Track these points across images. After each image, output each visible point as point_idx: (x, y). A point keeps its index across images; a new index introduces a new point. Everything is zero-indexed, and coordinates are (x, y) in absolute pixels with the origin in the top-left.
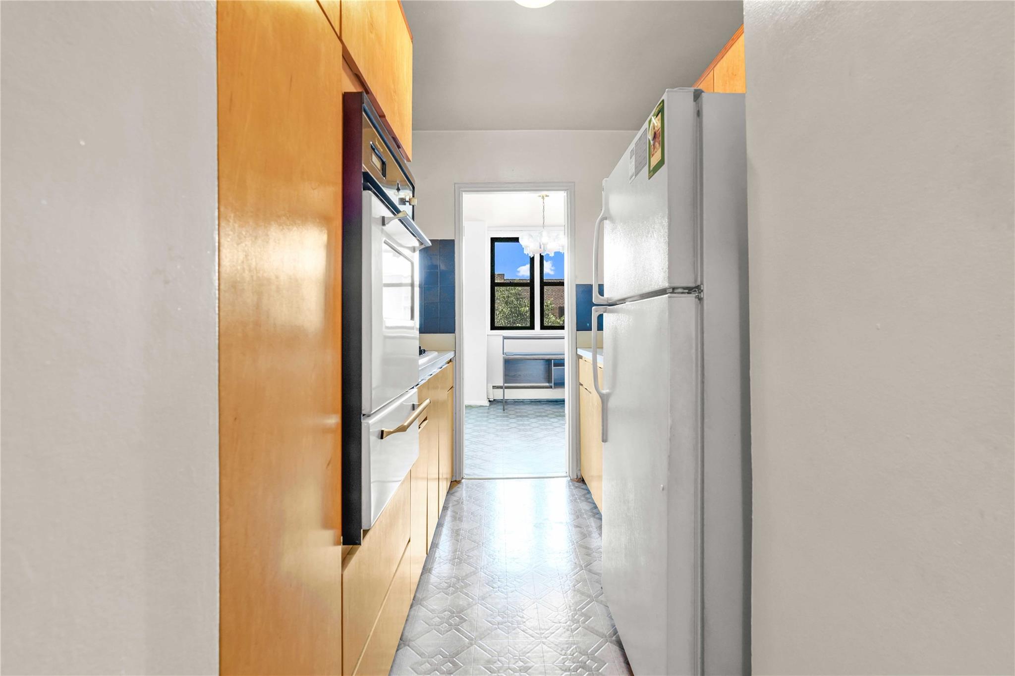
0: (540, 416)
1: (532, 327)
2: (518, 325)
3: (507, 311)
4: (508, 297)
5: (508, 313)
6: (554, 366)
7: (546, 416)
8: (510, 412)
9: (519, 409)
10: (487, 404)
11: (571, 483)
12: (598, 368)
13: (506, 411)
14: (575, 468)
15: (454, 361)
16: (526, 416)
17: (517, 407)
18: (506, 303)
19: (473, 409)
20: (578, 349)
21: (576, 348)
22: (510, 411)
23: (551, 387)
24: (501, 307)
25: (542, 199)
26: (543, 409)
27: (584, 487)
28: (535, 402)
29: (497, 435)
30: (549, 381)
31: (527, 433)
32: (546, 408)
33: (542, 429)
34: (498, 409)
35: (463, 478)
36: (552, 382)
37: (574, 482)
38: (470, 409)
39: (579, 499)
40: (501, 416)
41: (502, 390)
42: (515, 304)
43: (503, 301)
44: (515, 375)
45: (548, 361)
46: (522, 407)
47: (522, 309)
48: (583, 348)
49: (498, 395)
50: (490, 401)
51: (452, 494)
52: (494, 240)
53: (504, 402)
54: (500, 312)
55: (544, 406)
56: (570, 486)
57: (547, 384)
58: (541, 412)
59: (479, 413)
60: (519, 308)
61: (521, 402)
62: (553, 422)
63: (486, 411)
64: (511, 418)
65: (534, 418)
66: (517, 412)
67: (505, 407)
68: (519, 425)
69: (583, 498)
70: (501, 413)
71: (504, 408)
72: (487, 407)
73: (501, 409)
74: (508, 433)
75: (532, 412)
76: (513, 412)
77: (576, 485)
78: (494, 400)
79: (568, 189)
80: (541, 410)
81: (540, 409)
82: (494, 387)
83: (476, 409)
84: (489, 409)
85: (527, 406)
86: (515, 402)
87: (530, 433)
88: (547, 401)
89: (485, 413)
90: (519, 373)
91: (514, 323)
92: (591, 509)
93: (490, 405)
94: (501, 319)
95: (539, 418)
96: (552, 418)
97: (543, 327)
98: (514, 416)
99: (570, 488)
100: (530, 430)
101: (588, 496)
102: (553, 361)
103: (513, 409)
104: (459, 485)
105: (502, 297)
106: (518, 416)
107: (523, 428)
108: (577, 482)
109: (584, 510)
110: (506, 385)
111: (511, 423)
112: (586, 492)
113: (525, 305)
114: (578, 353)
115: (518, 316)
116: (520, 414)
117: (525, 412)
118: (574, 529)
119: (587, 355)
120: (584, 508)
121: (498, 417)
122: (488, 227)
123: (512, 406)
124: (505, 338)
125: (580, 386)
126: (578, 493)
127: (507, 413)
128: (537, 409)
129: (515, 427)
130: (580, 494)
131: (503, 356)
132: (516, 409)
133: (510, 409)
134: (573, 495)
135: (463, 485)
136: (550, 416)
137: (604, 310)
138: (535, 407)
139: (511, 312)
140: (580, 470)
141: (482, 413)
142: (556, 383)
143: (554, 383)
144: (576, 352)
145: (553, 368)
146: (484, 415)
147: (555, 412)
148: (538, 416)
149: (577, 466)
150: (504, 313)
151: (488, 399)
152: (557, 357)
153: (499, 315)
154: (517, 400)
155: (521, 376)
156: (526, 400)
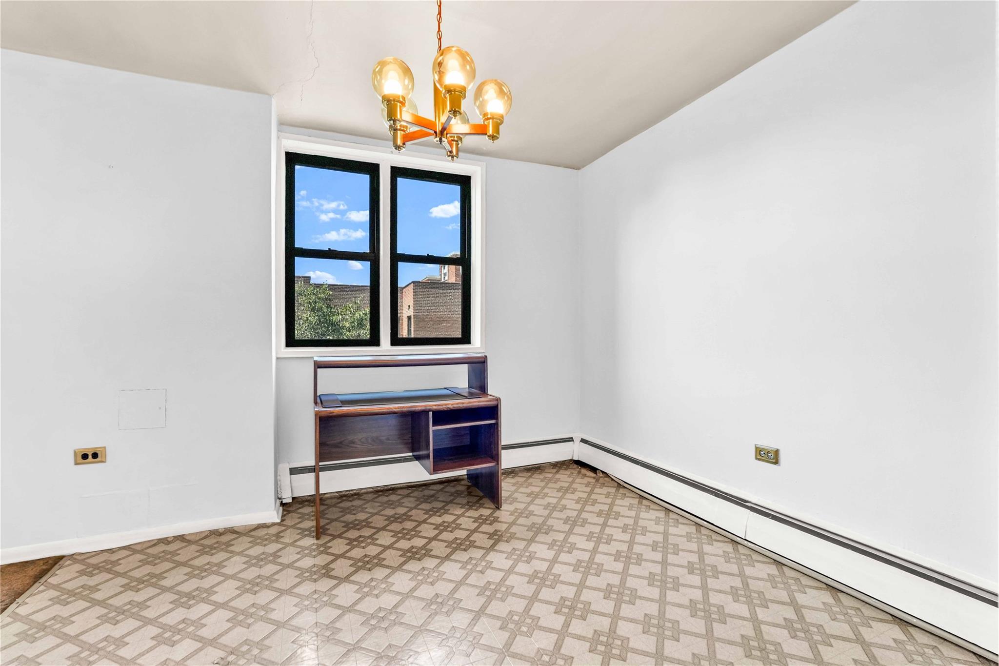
1: (374, 341)
2: (328, 337)
3: (313, 319)
5: (315, 323)
6: (433, 426)
18: (313, 310)
24: (305, 315)
41: (313, 475)
43: (309, 307)
44: (341, 443)
45: (420, 414)
47: (334, 317)
49: (305, 486)
50: (283, 505)
53: (318, 500)
67: (322, 511)
71: (318, 513)
78: (294, 500)
82: (294, 471)
90: (351, 437)
91: (324, 335)
93: (283, 514)
94: (306, 330)
97: (396, 341)
105: (307, 303)
113: (338, 313)
124: (319, 365)
131: (315, 407)
139: (320, 321)
150: (310, 323)
151: (280, 499)
152: (439, 405)
153: (303, 324)
154: (344, 493)
155: (354, 443)
156: (365, 490)
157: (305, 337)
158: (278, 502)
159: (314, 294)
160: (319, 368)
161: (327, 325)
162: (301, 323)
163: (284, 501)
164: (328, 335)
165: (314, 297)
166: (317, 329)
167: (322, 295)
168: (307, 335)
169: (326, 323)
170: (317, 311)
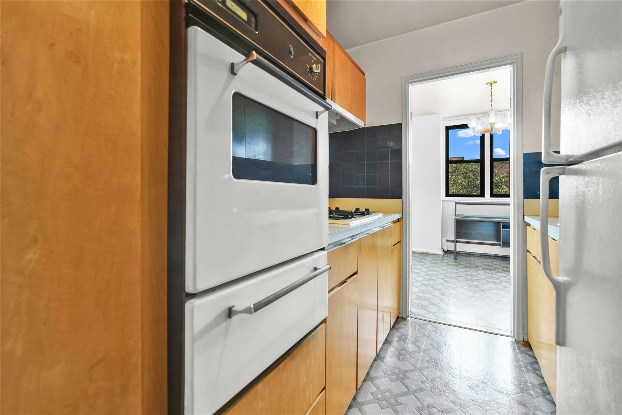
0: (488, 269)
1: (482, 195)
2: (474, 194)
3: (465, 183)
4: (466, 173)
5: (466, 185)
6: (503, 228)
7: (494, 270)
8: (461, 263)
9: (469, 260)
10: (441, 253)
11: (516, 346)
12: (550, 239)
13: (457, 261)
14: (521, 330)
15: (401, 221)
16: (475, 268)
17: (468, 258)
18: (465, 178)
19: (430, 256)
20: (525, 217)
21: (523, 215)
22: (461, 261)
23: (500, 245)
25: (490, 86)
26: (491, 262)
27: (530, 353)
28: (484, 255)
29: (446, 281)
30: (498, 239)
31: (473, 283)
32: (495, 263)
33: (489, 282)
34: (450, 258)
35: (408, 316)
36: (500, 241)
37: (520, 345)
38: (427, 256)
39: (525, 367)
40: (452, 265)
41: (454, 243)
42: (472, 179)
43: (462, 176)
44: (466, 233)
45: (498, 223)
46: (472, 259)
48: (531, 215)
49: (451, 247)
50: (444, 251)
51: (397, 329)
52: (448, 128)
53: (455, 253)
54: (460, 184)
55: (493, 260)
56: (514, 348)
57: (497, 243)
58: (489, 266)
59: (434, 260)
60: (475, 181)
61: (472, 254)
62: (501, 277)
63: (441, 259)
64: (460, 268)
65: (482, 270)
66: (467, 263)
67: (457, 258)
68: (467, 275)
69: (529, 367)
70: (452, 262)
71: (455, 258)
72: (441, 256)
73: (452, 259)
74: (456, 281)
75: (481, 265)
76: (463, 263)
77: (523, 350)
78: (448, 250)
79: (514, 62)
80: (490, 264)
81: (488, 262)
82: (448, 241)
83: (432, 257)
84: (442, 257)
85: (476, 258)
86: (466, 254)
87: (477, 283)
88: (496, 256)
89: (438, 260)
90: (470, 231)
92: (539, 384)
93: (444, 254)
94: (460, 189)
95: (486, 271)
96: (500, 272)
97: (492, 195)
98: (463, 266)
99: (515, 351)
100: (477, 281)
101: (536, 366)
102: (501, 224)
103: (463, 259)
104: (404, 322)
105: (461, 173)
106: (467, 267)
107: (470, 278)
108: (523, 345)
109: (530, 383)
110: (458, 240)
111: (460, 272)
112: (534, 360)
114: (525, 220)
115: (474, 187)
116: (469, 265)
117: (474, 264)
118: (516, 405)
119: (535, 223)
120: (531, 381)
121: (449, 265)
122: (444, 118)
123: (463, 257)
124: (457, 203)
125: (528, 252)
126: (524, 359)
127: (457, 262)
128: (485, 262)
129: (463, 276)
130: (526, 361)
131: (455, 217)
132: (467, 260)
133: (461, 259)
134: (518, 361)
135: (408, 323)
136: (498, 270)
137: (561, 171)
138: (484, 260)
139: (469, 184)
140: (527, 334)
141: (436, 260)
142: (505, 242)
143: (503, 242)
144: (523, 219)
145: (502, 229)
146: (438, 262)
147: (503, 267)
148: (485, 269)
149: (523, 329)
150: (463, 185)
151: (443, 249)
152: (505, 221)
153: (458, 186)
154: (467, 253)
155: (471, 234)
156: (476, 254)
157: (460, 193)
158: (443, 250)
159: (465, 168)
160: (457, 204)
161: (474, 186)
162: (458, 185)
163: (444, 250)
164: (474, 193)
165: (465, 170)
166: (467, 189)
167: (470, 169)
168: (461, 192)
169: (473, 185)
170: (467, 178)
